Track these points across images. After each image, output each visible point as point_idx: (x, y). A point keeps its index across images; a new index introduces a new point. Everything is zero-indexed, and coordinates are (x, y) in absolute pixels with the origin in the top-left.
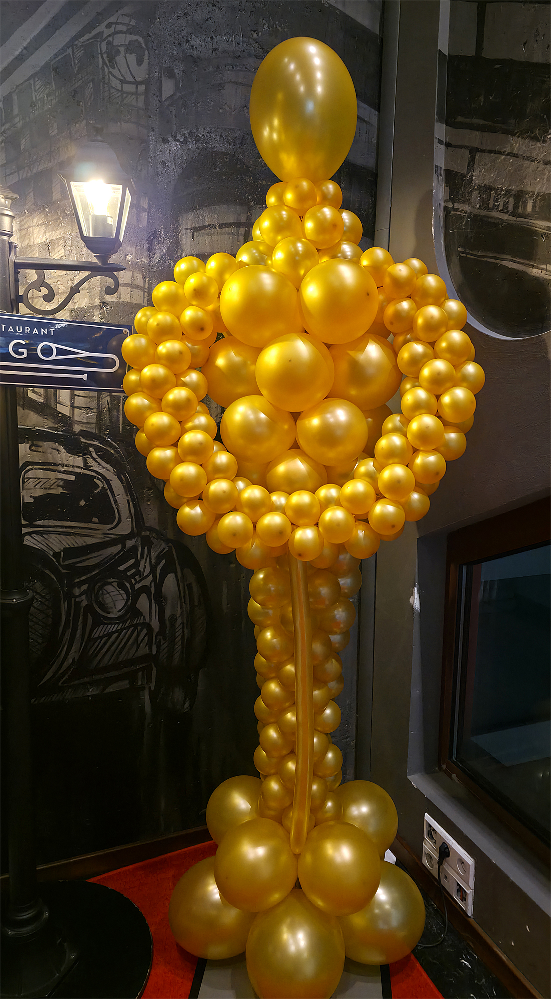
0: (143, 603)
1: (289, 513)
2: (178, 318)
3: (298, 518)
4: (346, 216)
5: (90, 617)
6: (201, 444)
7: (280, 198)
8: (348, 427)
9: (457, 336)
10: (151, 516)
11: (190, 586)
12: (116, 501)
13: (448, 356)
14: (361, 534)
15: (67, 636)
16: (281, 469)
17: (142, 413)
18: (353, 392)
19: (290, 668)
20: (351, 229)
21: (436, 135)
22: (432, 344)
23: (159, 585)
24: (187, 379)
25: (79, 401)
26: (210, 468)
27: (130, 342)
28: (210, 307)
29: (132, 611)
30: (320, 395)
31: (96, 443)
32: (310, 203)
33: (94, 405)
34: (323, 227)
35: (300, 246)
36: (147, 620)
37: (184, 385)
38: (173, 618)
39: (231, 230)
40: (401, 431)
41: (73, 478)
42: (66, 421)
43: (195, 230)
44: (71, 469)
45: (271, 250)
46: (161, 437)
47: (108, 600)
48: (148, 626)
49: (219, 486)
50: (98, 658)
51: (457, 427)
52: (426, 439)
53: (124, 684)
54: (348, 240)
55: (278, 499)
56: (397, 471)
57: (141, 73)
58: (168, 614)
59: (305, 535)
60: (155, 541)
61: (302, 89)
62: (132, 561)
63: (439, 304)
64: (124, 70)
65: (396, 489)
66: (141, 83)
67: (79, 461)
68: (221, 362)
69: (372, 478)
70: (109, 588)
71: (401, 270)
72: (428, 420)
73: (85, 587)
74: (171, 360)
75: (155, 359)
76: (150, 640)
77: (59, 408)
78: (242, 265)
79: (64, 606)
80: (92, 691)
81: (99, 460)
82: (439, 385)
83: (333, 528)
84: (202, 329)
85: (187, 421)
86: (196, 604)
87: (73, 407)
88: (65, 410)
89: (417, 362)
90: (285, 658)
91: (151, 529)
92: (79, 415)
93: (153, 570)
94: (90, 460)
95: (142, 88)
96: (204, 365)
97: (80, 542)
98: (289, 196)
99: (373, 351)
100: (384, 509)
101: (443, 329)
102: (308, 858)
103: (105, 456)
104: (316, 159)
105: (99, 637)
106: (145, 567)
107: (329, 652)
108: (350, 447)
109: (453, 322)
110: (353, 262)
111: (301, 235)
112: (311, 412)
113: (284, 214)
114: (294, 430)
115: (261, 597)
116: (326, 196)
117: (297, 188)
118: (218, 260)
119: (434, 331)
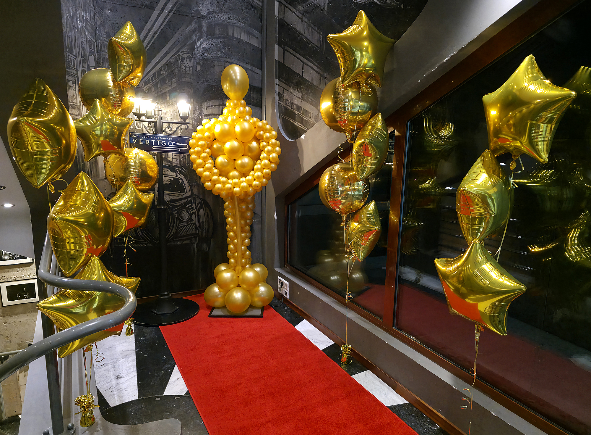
0: (194, 217)
1: (233, 184)
2: (204, 135)
3: (235, 185)
4: (247, 108)
5: (178, 220)
6: (210, 167)
7: (230, 104)
8: (248, 163)
9: (274, 141)
10: (196, 191)
11: (208, 213)
12: (185, 186)
13: (272, 146)
14: (251, 189)
15: (172, 226)
16: (231, 174)
17: (195, 159)
18: (250, 154)
19: (235, 227)
20: (249, 112)
21: (275, 82)
22: (268, 142)
23: (198, 212)
24: (206, 151)
25: (174, 157)
26: (212, 173)
27: (191, 142)
28: (212, 132)
29: (190, 219)
30: (241, 155)
31: (179, 169)
32: (237, 106)
33: (178, 158)
34: (240, 112)
35: (235, 117)
36: (195, 222)
37: (205, 152)
38: (203, 222)
39: (219, 107)
40: (260, 164)
41: (173, 179)
42: (171, 163)
43: (207, 107)
44: (172, 176)
45: (227, 117)
46: (200, 165)
47: (183, 216)
48: (195, 224)
49: (215, 177)
50: (181, 233)
51: (275, 163)
52: (265, 166)
53: (188, 241)
54: (248, 115)
55: (230, 181)
56: (259, 173)
57: (191, 64)
58: (201, 221)
59: (237, 189)
60: (197, 199)
61: (234, 77)
62: (190, 204)
63: (270, 133)
64: (186, 64)
65: (258, 178)
67: (175, 174)
68: (215, 146)
69: (253, 175)
70: (184, 212)
71: (260, 124)
72: (266, 161)
73: (177, 211)
74: (202, 146)
75: (198, 146)
76: (196, 228)
77: (169, 159)
78: (220, 121)
79: (171, 217)
80: (179, 243)
81: (180, 174)
82: (269, 153)
83: (243, 188)
84: (210, 138)
85: (207, 161)
86: (210, 218)
87: (172, 158)
88: (171, 160)
89: (264, 147)
90: (234, 225)
91: (196, 195)
92: (174, 161)
93: (196, 208)
94: (177, 174)
95: (191, 68)
96: (210, 147)
97: (175, 198)
98: (232, 104)
99: (254, 144)
100: (256, 183)
101: (270, 139)
102: (241, 277)
103: (182, 173)
104: (239, 94)
105: (180, 227)
106: (194, 206)
107: (246, 224)
108: (248, 168)
109: (273, 137)
110: (248, 121)
111: (235, 114)
112: (238, 159)
113: (231, 109)
114: (234, 164)
115: (227, 209)
116: (241, 104)
117: (233, 102)
118: (214, 120)
119: (268, 139)
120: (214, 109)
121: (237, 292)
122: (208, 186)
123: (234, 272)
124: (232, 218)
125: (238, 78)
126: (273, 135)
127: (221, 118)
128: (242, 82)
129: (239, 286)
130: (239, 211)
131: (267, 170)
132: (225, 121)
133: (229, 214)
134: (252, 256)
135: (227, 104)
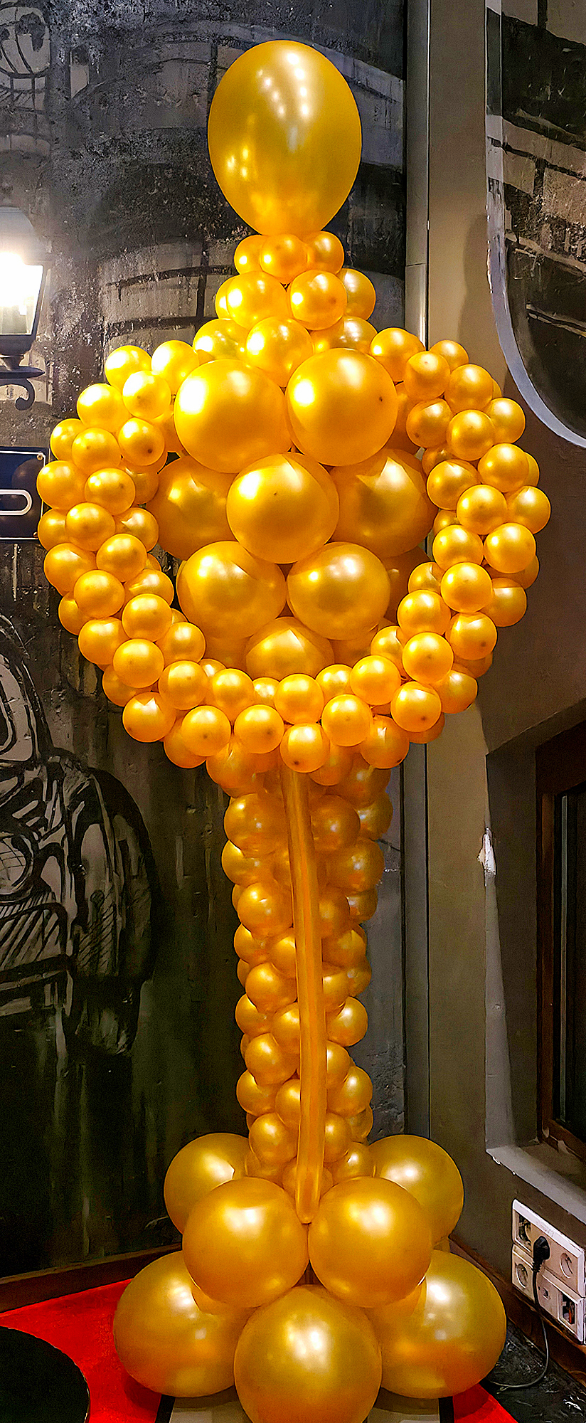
0: (51, 871)
1: (280, 706)
2: (114, 434)
3: (293, 711)
4: (352, 280)
6: (155, 613)
7: (255, 258)
8: (361, 583)
9: (507, 453)
11: (123, 845)
13: (495, 480)
14: (381, 733)
16: (267, 646)
17: (68, 572)
18: (367, 533)
19: (287, 943)
20: (361, 297)
21: (488, 134)
22: (475, 464)
23: (76, 843)
24: (129, 523)
26: (167, 647)
27: (47, 475)
28: (159, 419)
29: (34, 884)
30: (319, 538)
32: (299, 267)
34: (317, 303)
35: (285, 331)
36: (58, 899)
37: (127, 530)
39: (178, 280)
40: (434, 586)
45: (245, 332)
46: (95, 606)
48: (60, 909)
49: (182, 671)
52: (466, 598)
54: (355, 314)
55: (264, 688)
56: (427, 642)
57: (38, 60)
59: (303, 736)
60: (68, 771)
61: (281, 111)
62: (34, 803)
63: (483, 408)
64: (14, 57)
65: (427, 665)
66: (39, 75)
68: (175, 494)
69: (395, 653)
71: (429, 362)
72: (469, 572)
74: (108, 497)
75: (86, 497)
76: (63, 932)
78: (204, 358)
82: (483, 521)
83: (341, 725)
84: (150, 451)
85: (133, 582)
86: (134, 872)
89: (453, 490)
90: (280, 928)
91: (62, 753)
93: (66, 819)
95: (40, 82)
96: (151, 500)
98: (268, 259)
99: (394, 475)
100: (412, 696)
101: (489, 443)
102: (322, 1229)
104: (305, 201)
106: (53, 813)
107: (347, 920)
108: (364, 611)
109: (502, 432)
110: (361, 350)
111: (285, 313)
112: (306, 563)
113: (261, 284)
114: (283, 589)
115: (241, 838)
116: (319, 256)
117: (278, 248)
118: (167, 351)
119: (475, 445)
120: (154, 294)
121: (302, 1324)
122: (145, 722)
123: (282, 1194)
124: (267, 890)
125: (306, 111)
126: (500, 421)
127: (205, 340)
129: (309, 1278)
131: (477, 624)
132: (229, 350)
135: (242, 260)
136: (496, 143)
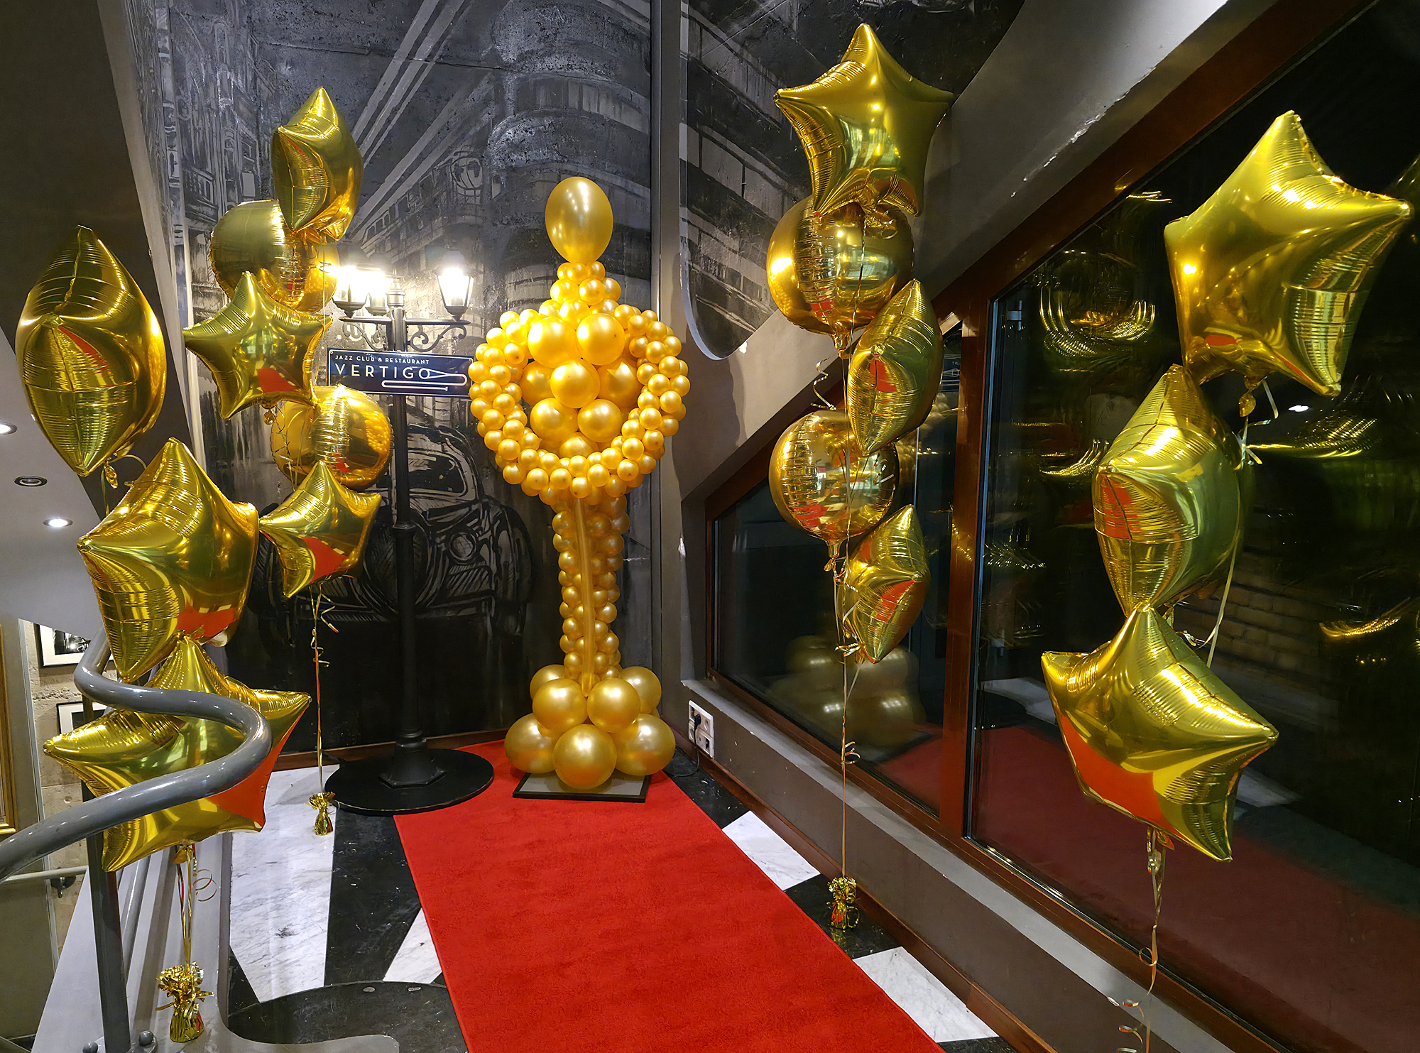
0: (485, 551)
1: (570, 469)
2: (503, 351)
3: (576, 472)
4: (609, 283)
5: (447, 560)
6: (517, 428)
7: (565, 273)
8: (609, 417)
9: (671, 360)
10: (489, 488)
11: (518, 541)
12: (464, 477)
13: (665, 372)
14: (614, 481)
15: (432, 572)
16: (568, 444)
17: (481, 410)
18: (613, 395)
19: (579, 576)
20: (613, 291)
21: (681, 216)
22: (658, 365)
23: (496, 539)
24: (508, 389)
25: (438, 406)
27: (473, 367)
28: (522, 343)
29: (476, 556)
30: (591, 397)
31: (450, 435)
32: (584, 277)
33: (448, 408)
34: (591, 293)
35: (577, 306)
36: (488, 564)
37: (507, 392)
38: (506, 565)
39: (542, 282)
40: (637, 418)
41: (435, 459)
42: (430, 419)
43: (517, 283)
44: (433, 453)
45: (560, 305)
46: (493, 425)
47: (459, 547)
48: (489, 568)
49: (528, 453)
50: (454, 589)
51: (673, 416)
52: (650, 423)
53: (470, 611)
54: (610, 298)
55: (564, 461)
56: (633, 442)
57: (477, 182)
58: (502, 561)
59: (580, 482)
60: (492, 506)
61: (576, 208)
62: (476, 520)
63: (662, 341)
64: (466, 181)
65: (632, 452)
66: (478, 188)
67: (439, 447)
68: (530, 377)
69: (620, 446)
70: (460, 539)
71: (640, 319)
72: (652, 412)
73: (443, 537)
74: (499, 378)
75: (489, 378)
76: (490, 578)
77: (425, 410)
78: (543, 317)
79: (430, 551)
80: (449, 614)
81: (452, 447)
82: (659, 390)
83: (595, 478)
84: (517, 358)
85: (508, 415)
86: (523, 553)
87: (434, 409)
88: (429, 412)
89: (647, 376)
90: (577, 570)
91: (488, 497)
92: (438, 416)
93: (491, 528)
94: (446, 447)
95: (478, 192)
96: (519, 379)
97: (441, 505)
98: (570, 273)
99: (624, 370)
100: (626, 465)
101: (663, 356)
102: (592, 699)
103: (456, 444)
104: (588, 248)
105: (452, 575)
106: (485, 525)
107: (606, 567)
108: (610, 429)
109: (671, 351)
110: (609, 314)
111: (578, 298)
112: (586, 408)
113: (568, 285)
114: (575, 420)
115: (561, 531)
116: (593, 272)
117: (574, 269)
118: (527, 313)
119: (657, 356)
120: (531, 288)
121: (582, 737)
122: (512, 475)
123: (577, 685)
124: (571, 554)
125: (586, 208)
126: (670, 347)
127: (545, 308)
128: (595, 219)
129: (588, 721)
130: (587, 535)
131: (655, 434)
132: (555, 315)
133: (565, 544)
134: (622, 647)
135: (560, 274)
136: (684, 220)
